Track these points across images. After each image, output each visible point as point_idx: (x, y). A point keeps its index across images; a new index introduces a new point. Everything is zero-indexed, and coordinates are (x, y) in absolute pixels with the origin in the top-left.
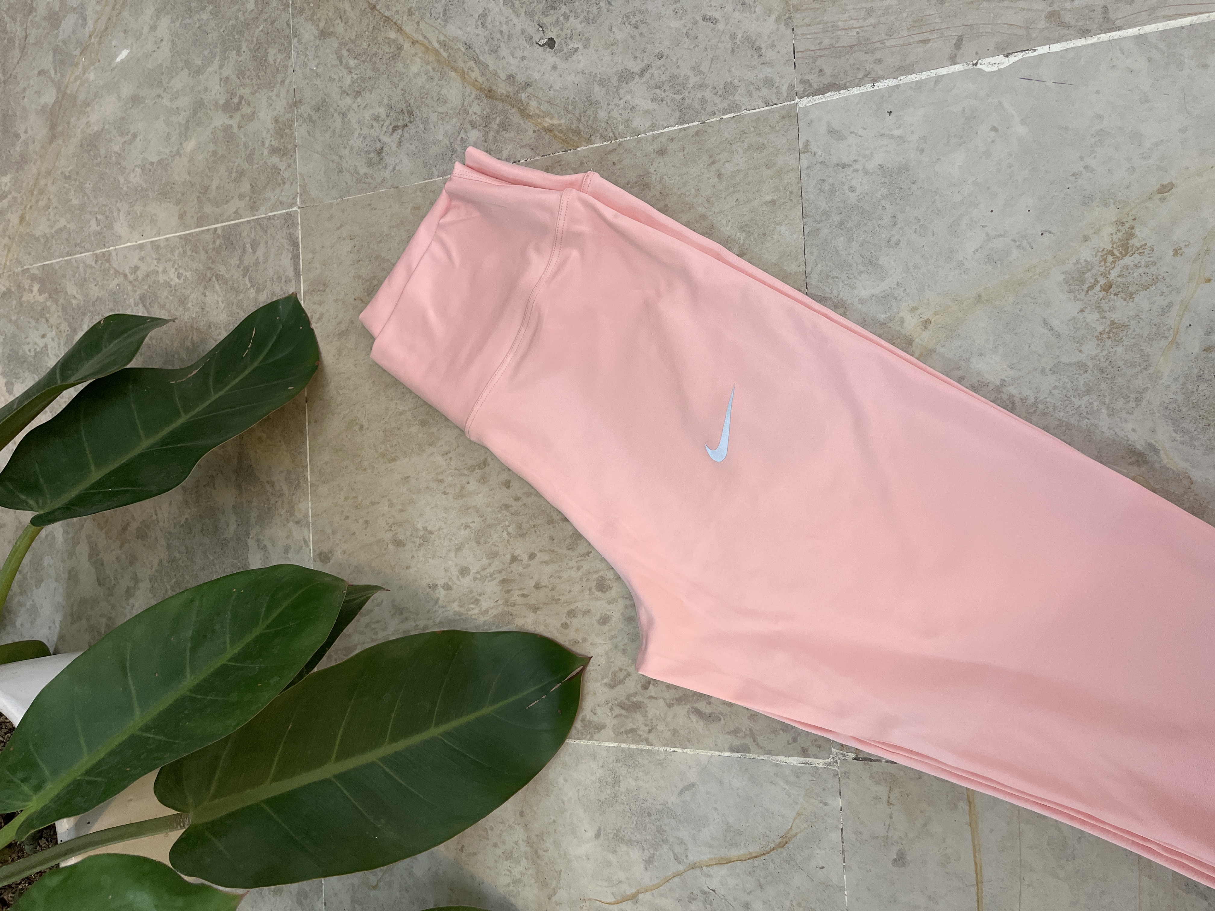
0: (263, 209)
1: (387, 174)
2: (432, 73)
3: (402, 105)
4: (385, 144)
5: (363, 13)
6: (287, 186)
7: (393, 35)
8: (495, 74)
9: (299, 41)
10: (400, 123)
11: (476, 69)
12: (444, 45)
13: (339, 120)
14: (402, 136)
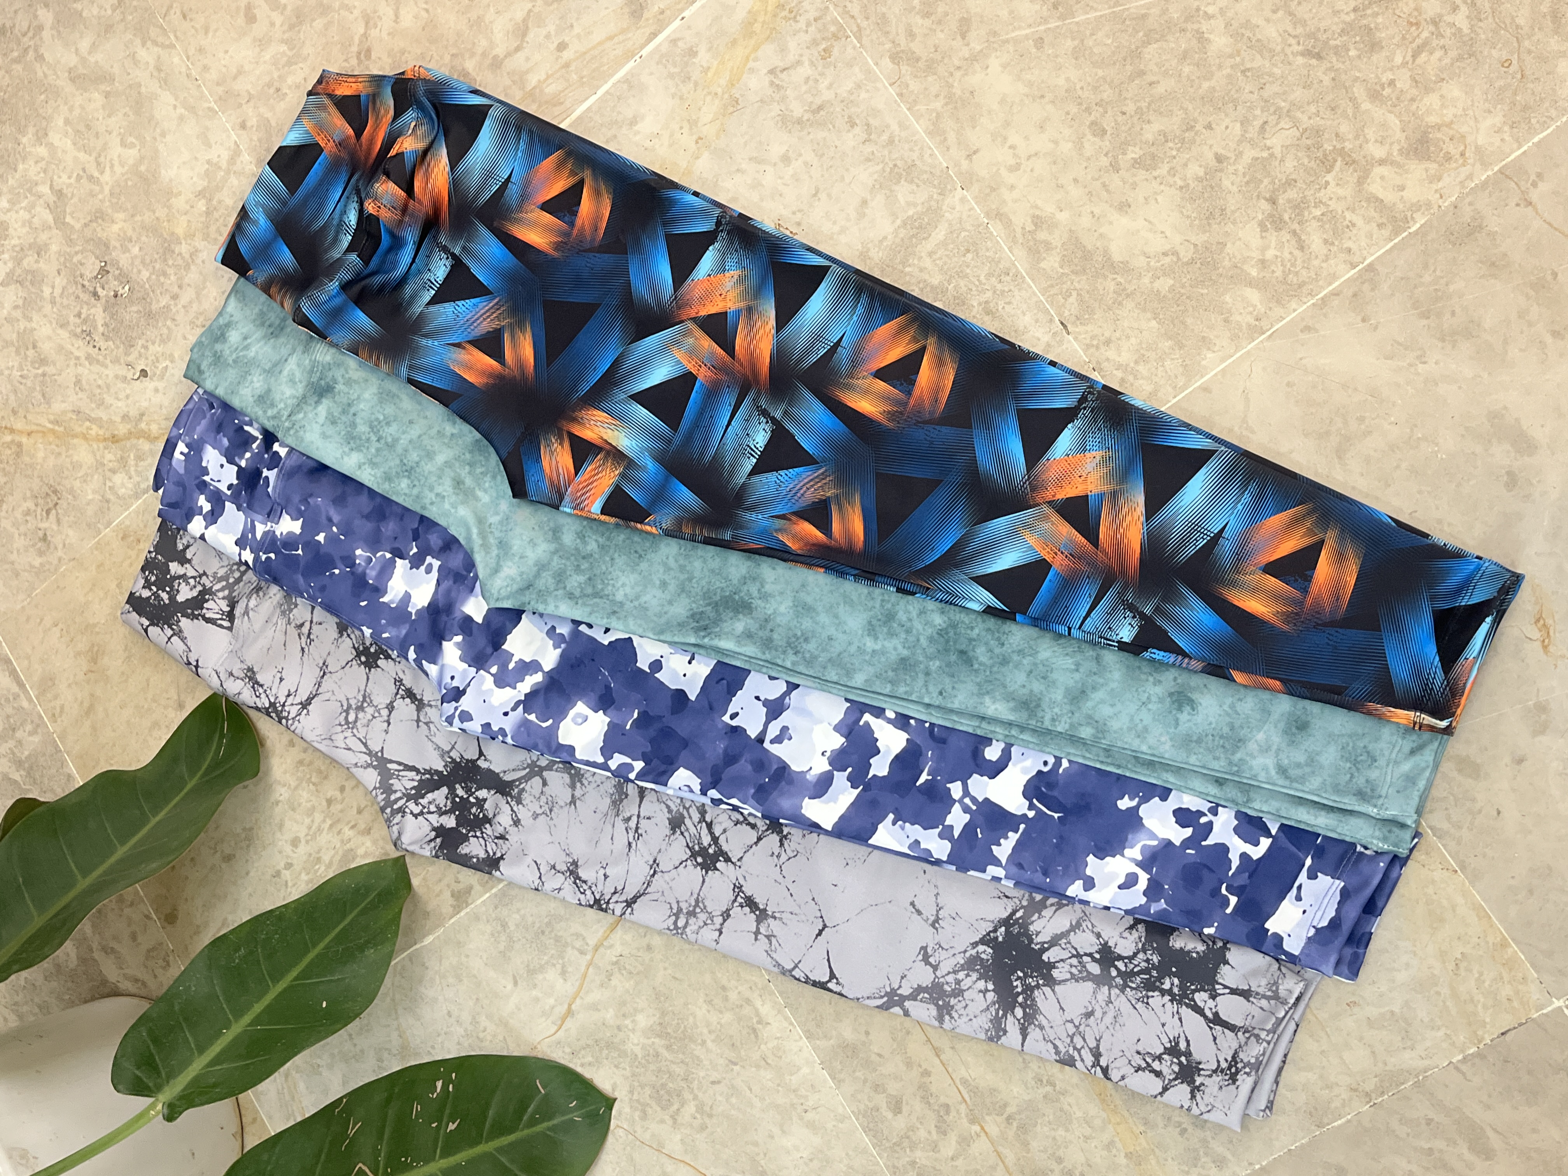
1: (60, 553)
2: (57, 450)
3: (45, 489)
4: (45, 529)
7: (8, 438)
8: (111, 422)
10: (51, 505)
11: (94, 427)
12: (56, 422)
14: (57, 514)
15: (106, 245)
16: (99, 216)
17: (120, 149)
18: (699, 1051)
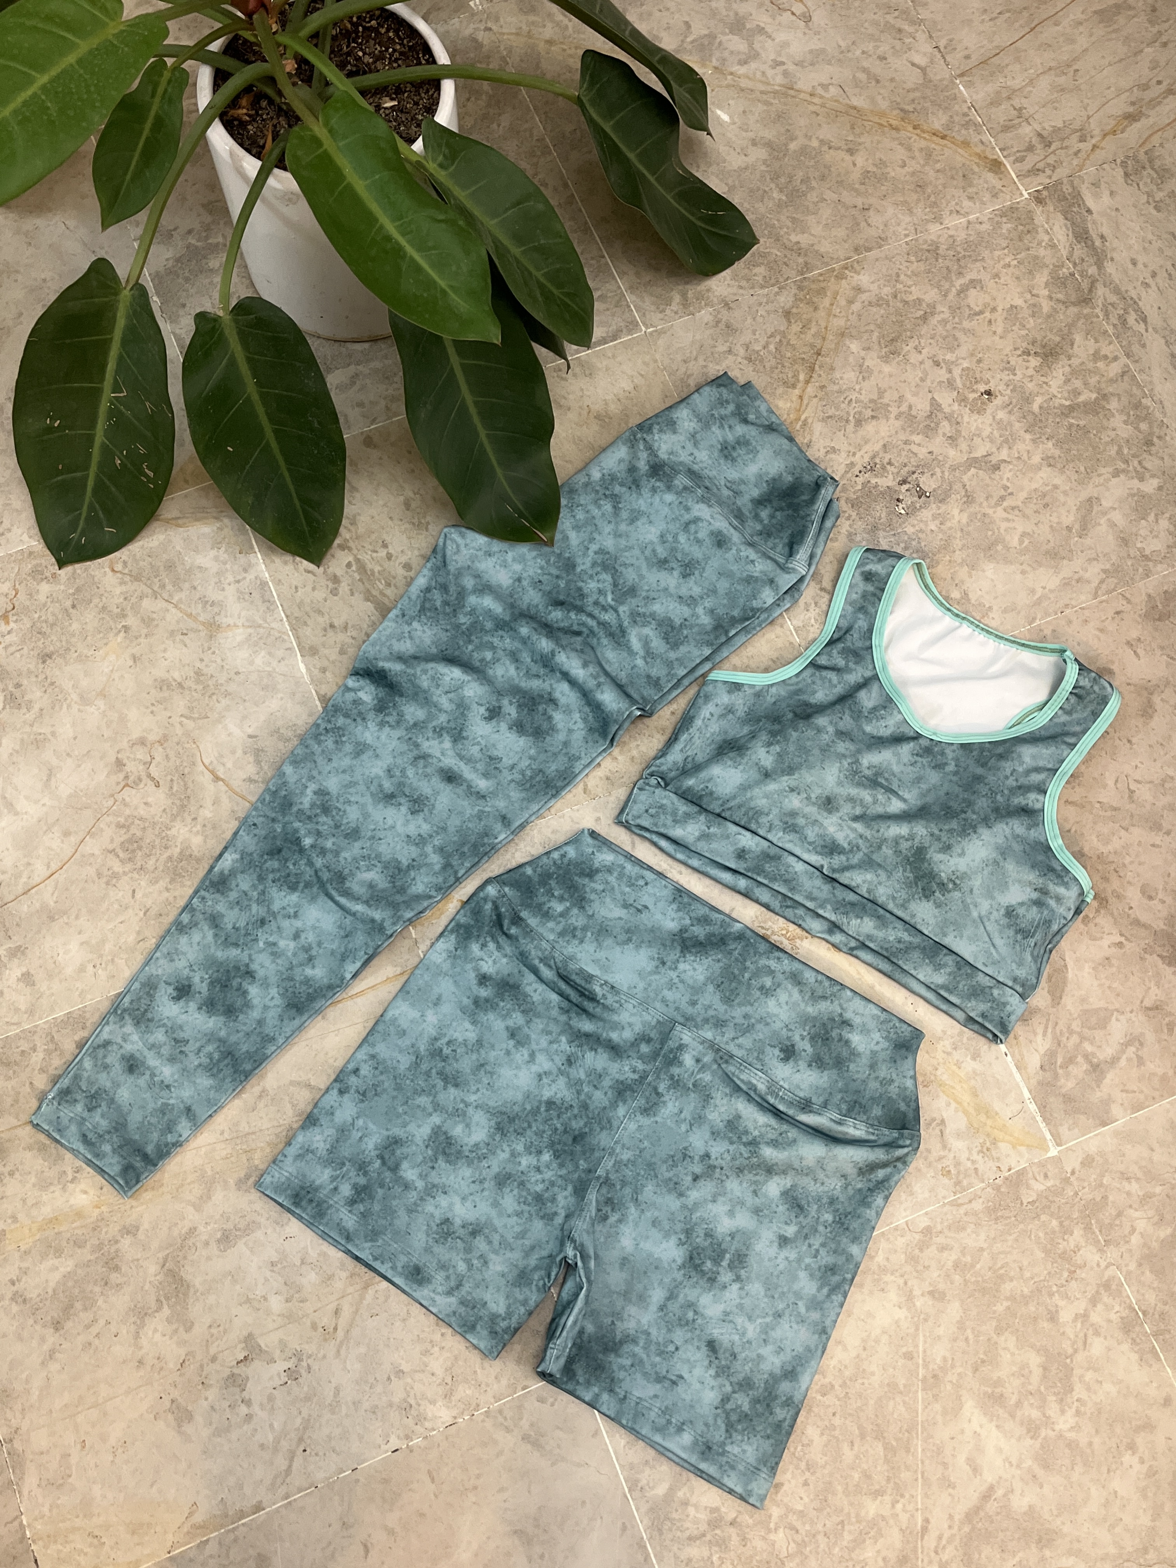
0: (634, 298)
5: (812, 346)
6: (661, 316)
7: (802, 377)
9: (777, 294)
13: (725, 348)
15: (942, 501)
16: (969, 499)
17: (1020, 529)
18: (162, 884)
